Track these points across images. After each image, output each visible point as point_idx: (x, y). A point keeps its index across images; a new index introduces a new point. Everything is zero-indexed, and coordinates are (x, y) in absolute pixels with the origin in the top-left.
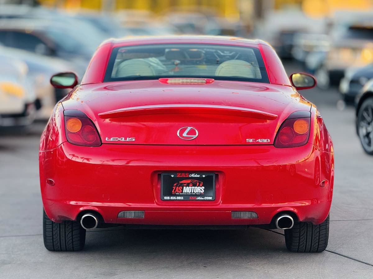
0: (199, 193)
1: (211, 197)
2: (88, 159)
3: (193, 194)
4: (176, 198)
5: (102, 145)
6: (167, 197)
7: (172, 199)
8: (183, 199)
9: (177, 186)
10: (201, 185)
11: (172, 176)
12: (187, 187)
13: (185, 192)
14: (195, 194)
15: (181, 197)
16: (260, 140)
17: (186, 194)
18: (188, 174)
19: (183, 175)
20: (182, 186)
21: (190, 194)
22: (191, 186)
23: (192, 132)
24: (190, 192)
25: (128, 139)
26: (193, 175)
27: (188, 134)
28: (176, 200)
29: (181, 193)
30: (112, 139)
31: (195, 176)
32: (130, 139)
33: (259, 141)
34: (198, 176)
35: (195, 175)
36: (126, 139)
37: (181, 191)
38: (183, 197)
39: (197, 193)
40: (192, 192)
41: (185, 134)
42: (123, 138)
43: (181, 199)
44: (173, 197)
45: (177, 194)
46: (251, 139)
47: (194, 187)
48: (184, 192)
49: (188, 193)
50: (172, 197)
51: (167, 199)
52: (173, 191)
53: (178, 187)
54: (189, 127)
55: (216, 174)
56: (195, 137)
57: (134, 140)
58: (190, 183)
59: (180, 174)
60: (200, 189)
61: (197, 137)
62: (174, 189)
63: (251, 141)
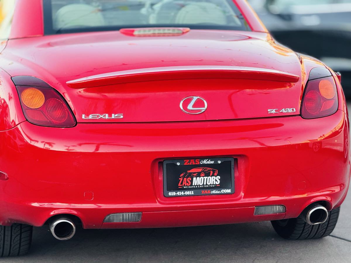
0: (213, 184)
1: (230, 190)
2: (50, 144)
3: (206, 186)
4: (184, 192)
5: (78, 125)
6: (172, 193)
7: (179, 194)
8: (193, 194)
9: (184, 176)
10: (216, 174)
11: (178, 164)
12: (198, 178)
13: (196, 185)
14: (208, 186)
15: (191, 192)
16: (284, 109)
17: (196, 187)
18: (199, 160)
19: (192, 162)
20: (191, 176)
21: (202, 186)
22: (203, 177)
23: (199, 104)
24: (202, 184)
25: (113, 116)
26: (205, 162)
27: (194, 106)
28: (185, 196)
29: (190, 186)
30: (91, 117)
31: (208, 163)
32: (116, 115)
33: (283, 111)
34: (212, 162)
35: (208, 161)
36: (110, 115)
37: (190, 183)
38: (193, 192)
39: (211, 185)
40: (205, 184)
41: (190, 107)
42: (107, 115)
43: (191, 194)
44: (180, 192)
45: (185, 187)
46: (274, 109)
47: (207, 177)
48: (193, 185)
49: (199, 185)
50: (178, 192)
51: (172, 195)
52: (180, 183)
53: (185, 179)
54: (194, 97)
55: (234, 159)
56: (203, 109)
57: (122, 117)
58: (201, 172)
59: (189, 160)
60: (215, 179)
61: (206, 109)
62: (181, 182)
63: (274, 111)
